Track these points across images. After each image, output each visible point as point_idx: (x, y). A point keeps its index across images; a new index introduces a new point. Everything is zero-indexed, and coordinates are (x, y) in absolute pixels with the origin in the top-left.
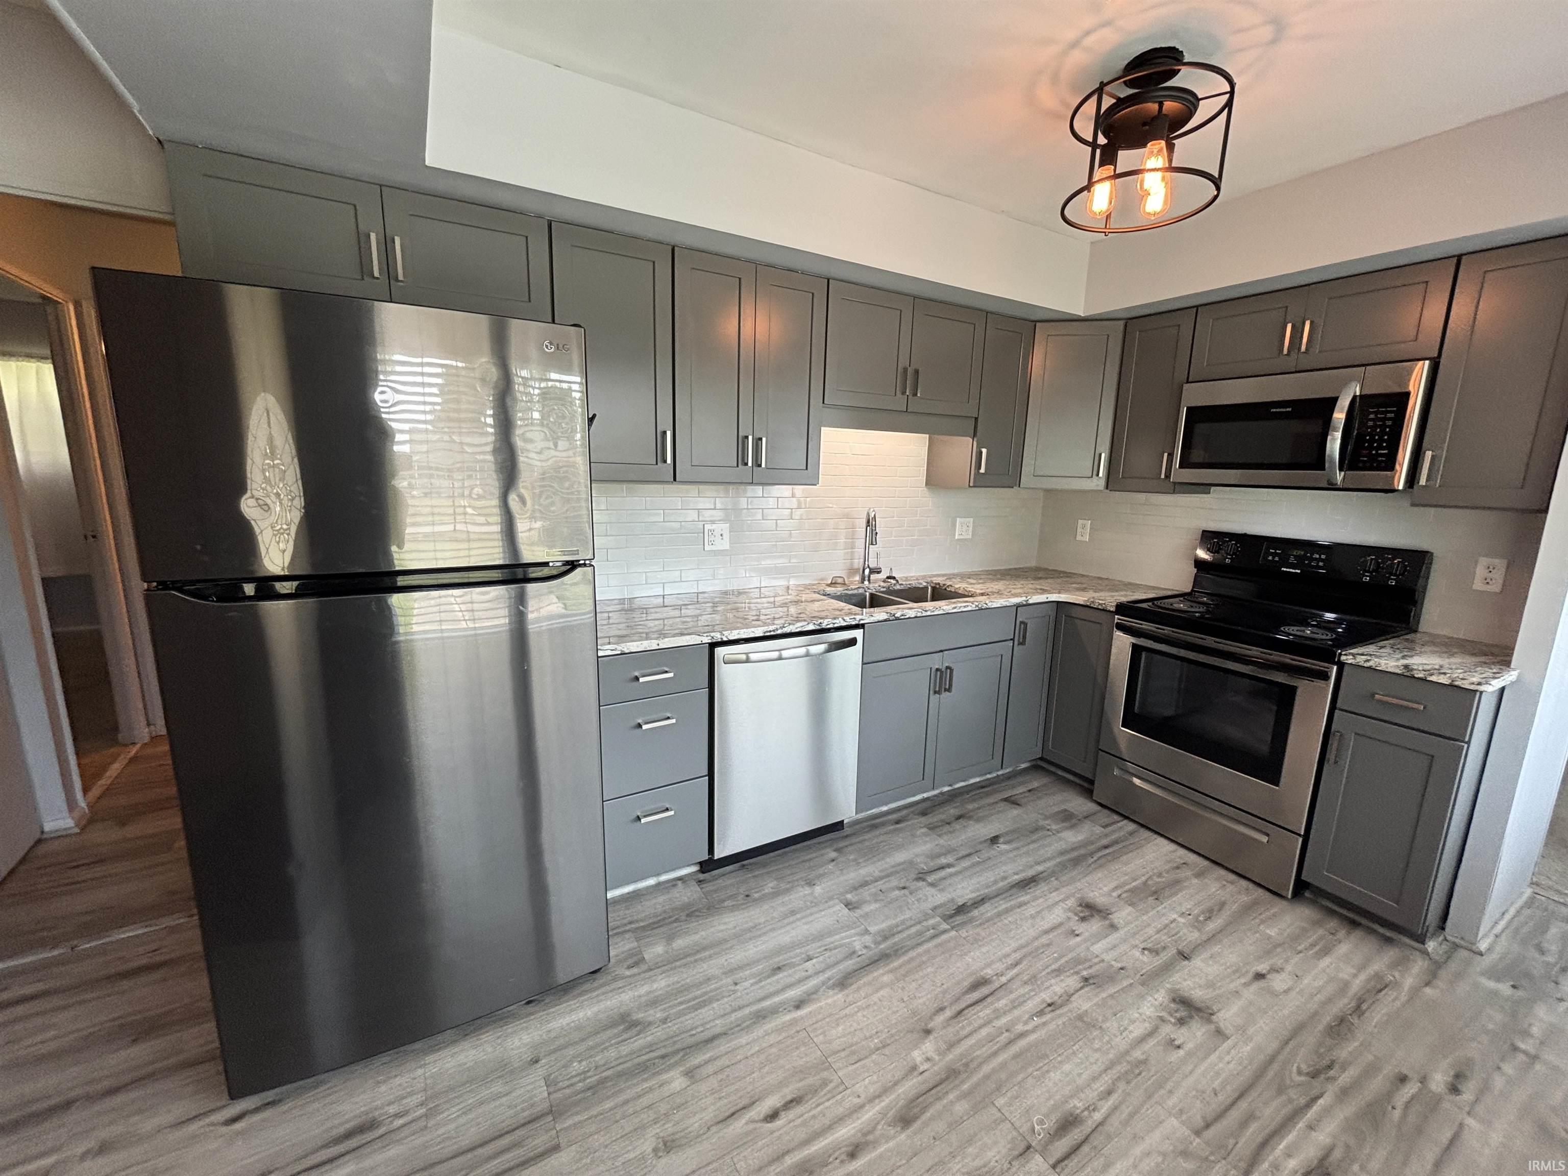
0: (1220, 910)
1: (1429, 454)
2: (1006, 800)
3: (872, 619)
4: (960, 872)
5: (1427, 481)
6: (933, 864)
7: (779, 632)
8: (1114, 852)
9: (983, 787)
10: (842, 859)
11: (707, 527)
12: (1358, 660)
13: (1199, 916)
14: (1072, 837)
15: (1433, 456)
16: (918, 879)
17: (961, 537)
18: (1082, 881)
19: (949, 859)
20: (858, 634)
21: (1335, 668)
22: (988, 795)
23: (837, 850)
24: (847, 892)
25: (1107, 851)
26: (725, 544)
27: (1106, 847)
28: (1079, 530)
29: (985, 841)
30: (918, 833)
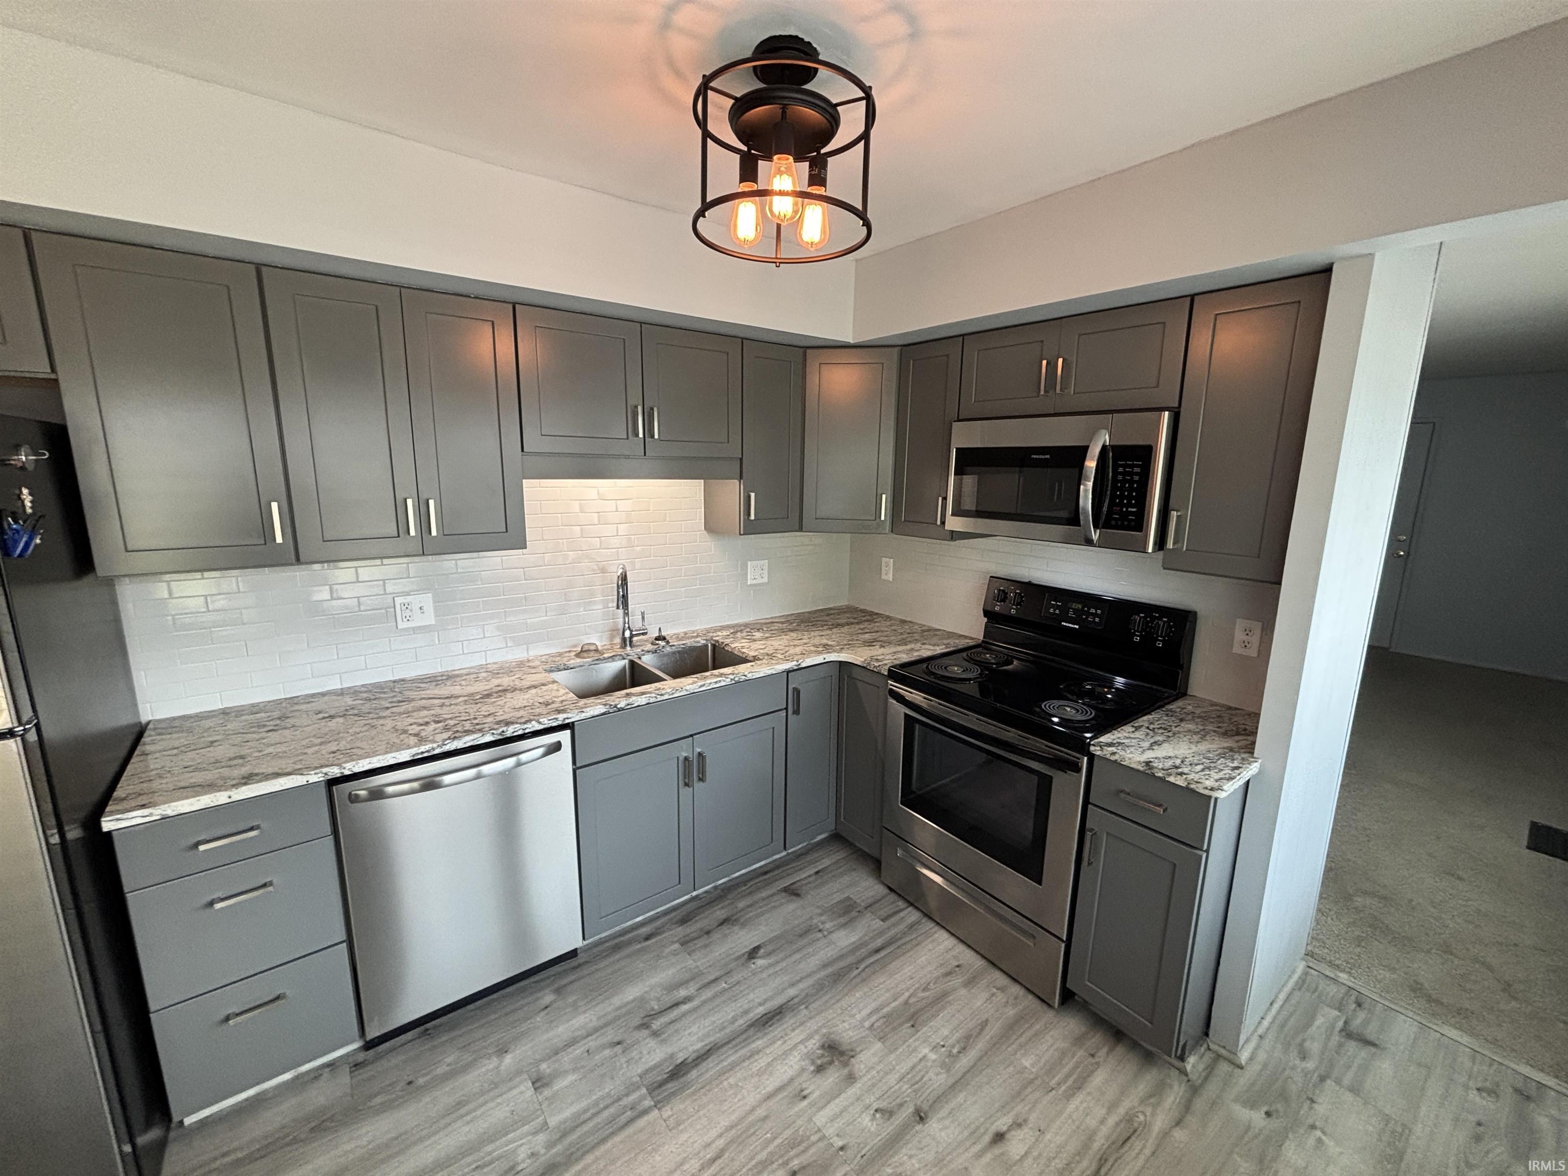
0: (979, 1034)
1: (1174, 514)
2: (785, 890)
3: (583, 716)
4: (695, 1009)
5: (1174, 544)
6: (669, 999)
7: (437, 751)
8: (883, 957)
9: (766, 873)
10: (560, 1003)
11: (399, 601)
12: (1105, 752)
13: (953, 1046)
14: (845, 939)
15: (1178, 516)
16: (644, 1026)
17: (754, 582)
18: (835, 1007)
19: (691, 990)
20: (564, 737)
21: (1086, 758)
22: (768, 884)
23: (558, 991)
24: (543, 1060)
25: (878, 956)
26: (429, 618)
27: (877, 951)
28: (884, 568)
29: (739, 957)
30: (667, 950)
